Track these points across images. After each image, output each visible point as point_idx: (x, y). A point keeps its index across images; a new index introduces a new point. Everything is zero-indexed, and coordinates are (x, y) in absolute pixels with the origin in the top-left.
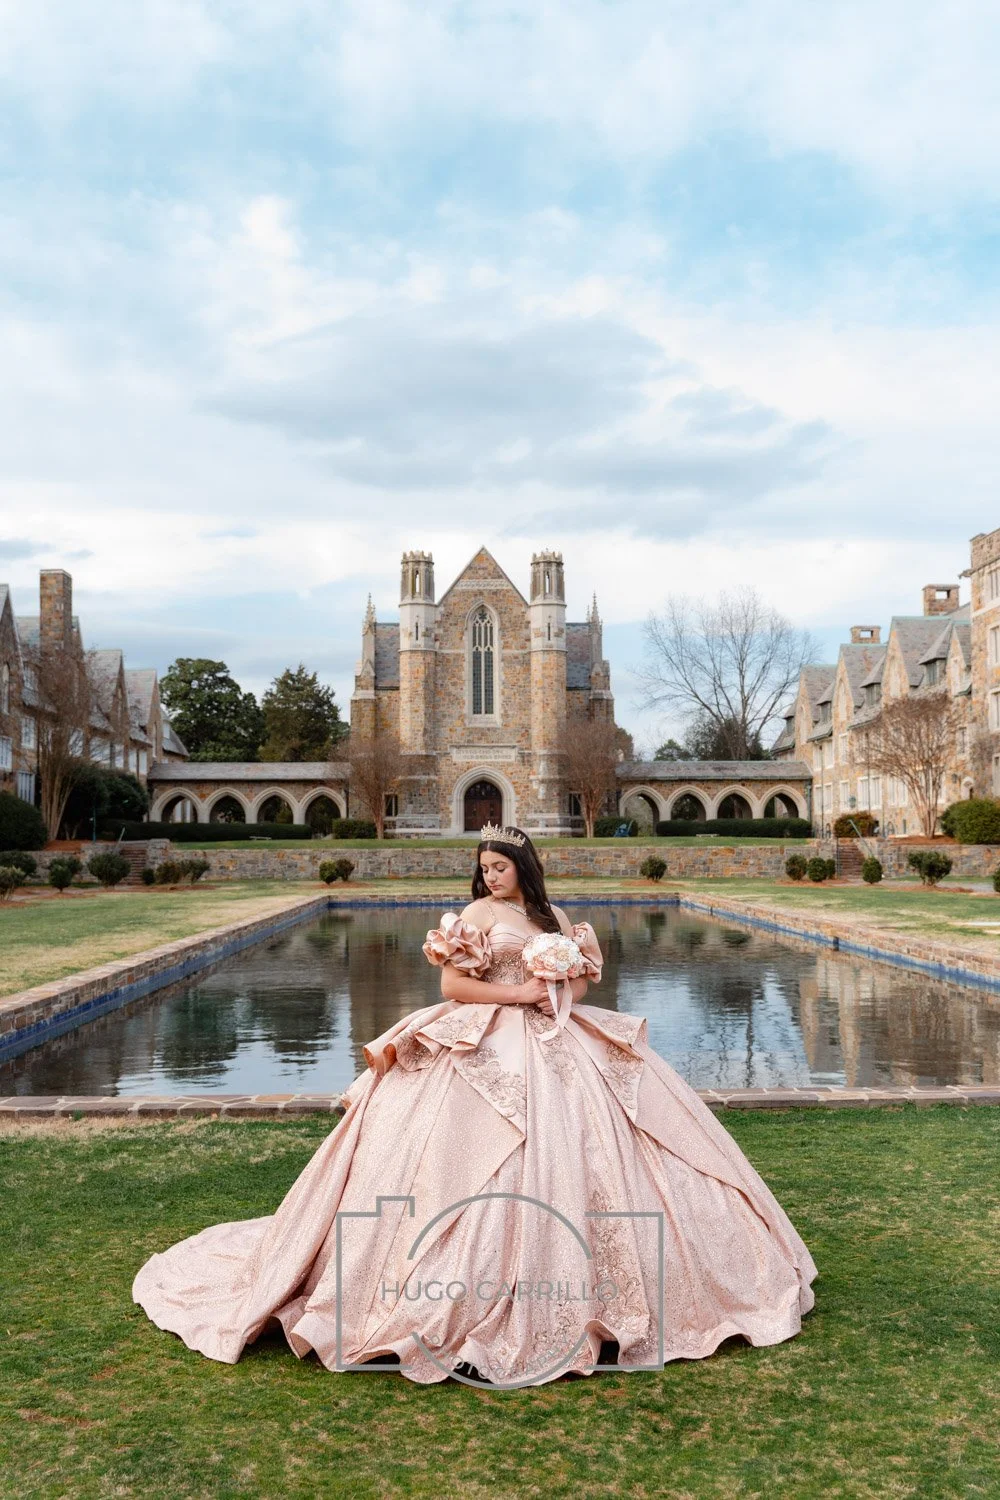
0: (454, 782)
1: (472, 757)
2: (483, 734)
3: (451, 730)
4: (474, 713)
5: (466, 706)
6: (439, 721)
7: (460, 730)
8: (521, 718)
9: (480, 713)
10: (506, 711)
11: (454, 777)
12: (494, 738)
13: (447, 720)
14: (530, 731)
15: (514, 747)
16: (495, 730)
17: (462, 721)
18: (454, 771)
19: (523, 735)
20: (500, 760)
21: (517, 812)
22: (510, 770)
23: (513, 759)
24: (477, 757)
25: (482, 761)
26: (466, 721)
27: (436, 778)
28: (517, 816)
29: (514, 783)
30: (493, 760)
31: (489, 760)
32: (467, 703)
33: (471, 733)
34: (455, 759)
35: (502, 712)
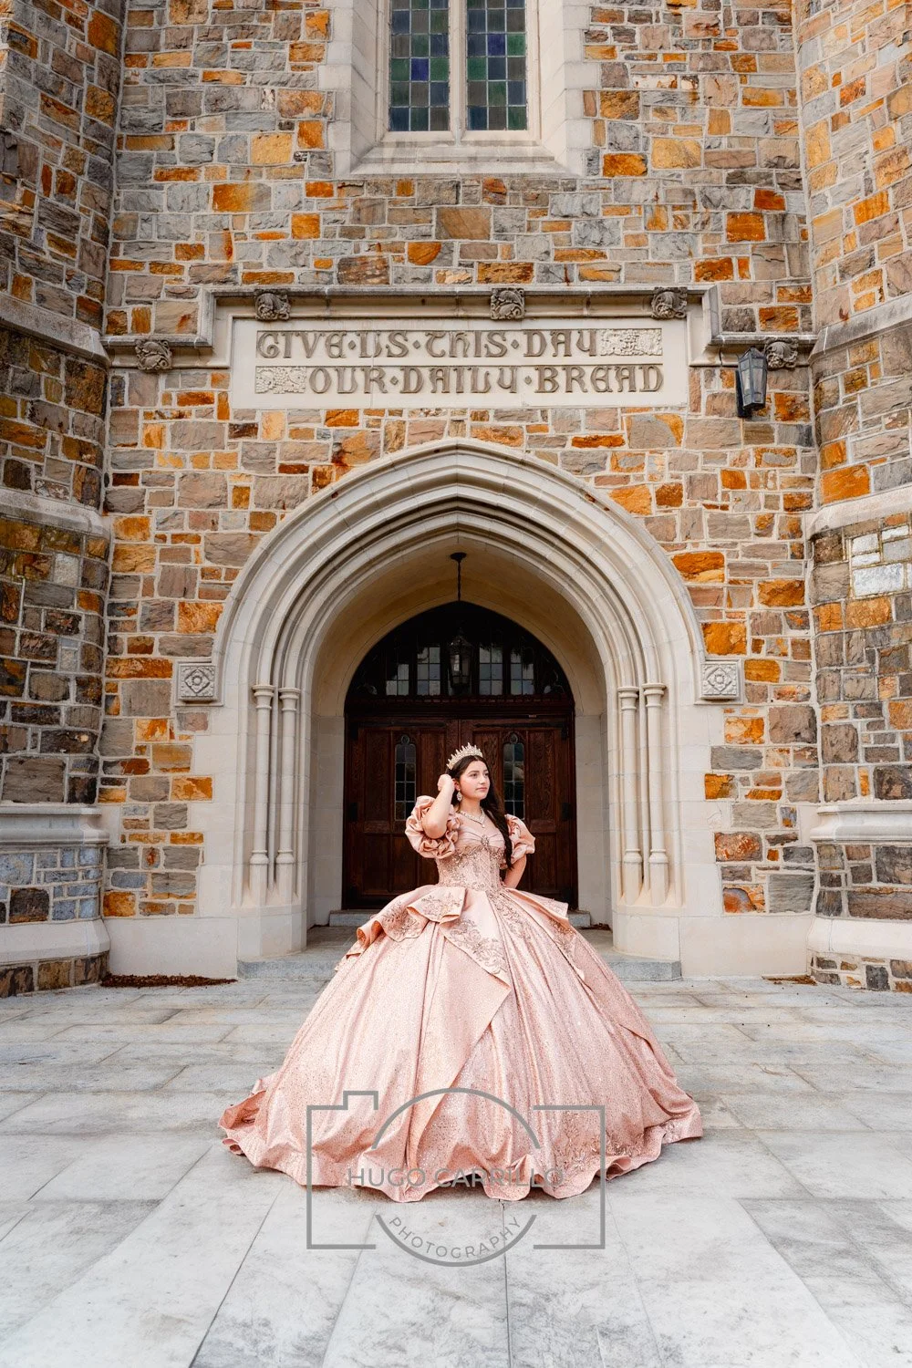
0: (234, 553)
1: (375, 378)
2: (450, 225)
3: (223, 196)
4: (399, 121)
5: (339, 50)
6: (141, 135)
7: (286, 196)
8: (720, 121)
9: (442, 121)
10: (614, 75)
11: (234, 522)
12: (533, 246)
13: (207, 128)
14: (795, 202)
15: (683, 303)
16: (537, 194)
17: (310, 138)
18: (236, 476)
19: (741, 228)
20: (583, 399)
21: (717, 788)
22: (658, 469)
23: (674, 393)
24: (411, 380)
25: (451, 402)
26: (338, 140)
27: (90, 519)
28: (721, 816)
29: (689, 566)
30: (528, 397)
31: (497, 400)
32: (342, 24)
33: (367, 212)
34: (243, 395)
35: (591, 76)
